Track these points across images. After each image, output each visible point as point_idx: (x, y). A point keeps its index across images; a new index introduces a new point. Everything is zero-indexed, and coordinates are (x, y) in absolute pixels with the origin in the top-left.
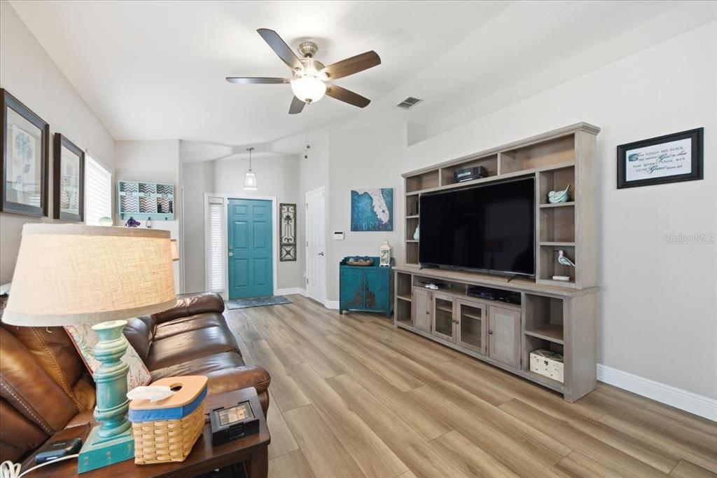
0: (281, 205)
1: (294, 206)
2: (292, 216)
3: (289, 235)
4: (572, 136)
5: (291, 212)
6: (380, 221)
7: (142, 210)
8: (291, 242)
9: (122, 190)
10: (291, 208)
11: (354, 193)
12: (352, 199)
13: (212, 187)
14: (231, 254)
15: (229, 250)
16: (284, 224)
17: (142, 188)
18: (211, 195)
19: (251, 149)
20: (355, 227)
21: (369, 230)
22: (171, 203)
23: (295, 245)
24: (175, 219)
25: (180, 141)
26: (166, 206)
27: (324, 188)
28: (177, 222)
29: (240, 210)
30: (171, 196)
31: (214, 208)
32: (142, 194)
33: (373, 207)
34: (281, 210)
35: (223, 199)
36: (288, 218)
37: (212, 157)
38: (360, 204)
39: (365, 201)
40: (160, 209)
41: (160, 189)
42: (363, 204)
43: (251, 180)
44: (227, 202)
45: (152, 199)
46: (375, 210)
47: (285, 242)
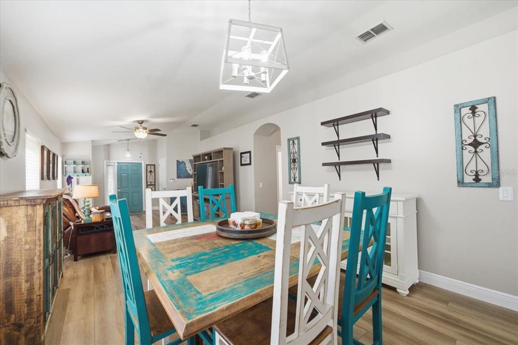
0: (147, 165)
1: (154, 165)
2: (153, 170)
3: (151, 180)
4: (222, 151)
5: (152, 169)
6: (189, 174)
7: (75, 172)
8: (152, 183)
9: (66, 164)
10: (152, 167)
11: (178, 161)
12: (177, 165)
13: (108, 157)
14: (119, 190)
15: (118, 189)
16: (148, 174)
17: (75, 163)
18: (108, 161)
19: (128, 140)
20: (179, 177)
21: (184, 178)
22: (88, 169)
23: (155, 185)
24: (90, 175)
25: (92, 141)
26: (86, 170)
27: (164, 158)
28: (91, 177)
29: (124, 168)
30: (88, 166)
31: (109, 167)
32: (75, 166)
33: (186, 168)
34: (147, 168)
35: (114, 163)
36: (151, 171)
37: (108, 143)
38: (181, 167)
39: (183, 165)
40: (83, 171)
41: (83, 163)
42: (181, 166)
43: (128, 155)
44: (116, 164)
45: (80, 168)
46: (187, 169)
47: (149, 183)
